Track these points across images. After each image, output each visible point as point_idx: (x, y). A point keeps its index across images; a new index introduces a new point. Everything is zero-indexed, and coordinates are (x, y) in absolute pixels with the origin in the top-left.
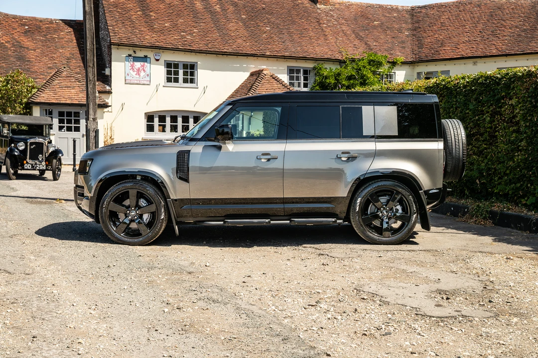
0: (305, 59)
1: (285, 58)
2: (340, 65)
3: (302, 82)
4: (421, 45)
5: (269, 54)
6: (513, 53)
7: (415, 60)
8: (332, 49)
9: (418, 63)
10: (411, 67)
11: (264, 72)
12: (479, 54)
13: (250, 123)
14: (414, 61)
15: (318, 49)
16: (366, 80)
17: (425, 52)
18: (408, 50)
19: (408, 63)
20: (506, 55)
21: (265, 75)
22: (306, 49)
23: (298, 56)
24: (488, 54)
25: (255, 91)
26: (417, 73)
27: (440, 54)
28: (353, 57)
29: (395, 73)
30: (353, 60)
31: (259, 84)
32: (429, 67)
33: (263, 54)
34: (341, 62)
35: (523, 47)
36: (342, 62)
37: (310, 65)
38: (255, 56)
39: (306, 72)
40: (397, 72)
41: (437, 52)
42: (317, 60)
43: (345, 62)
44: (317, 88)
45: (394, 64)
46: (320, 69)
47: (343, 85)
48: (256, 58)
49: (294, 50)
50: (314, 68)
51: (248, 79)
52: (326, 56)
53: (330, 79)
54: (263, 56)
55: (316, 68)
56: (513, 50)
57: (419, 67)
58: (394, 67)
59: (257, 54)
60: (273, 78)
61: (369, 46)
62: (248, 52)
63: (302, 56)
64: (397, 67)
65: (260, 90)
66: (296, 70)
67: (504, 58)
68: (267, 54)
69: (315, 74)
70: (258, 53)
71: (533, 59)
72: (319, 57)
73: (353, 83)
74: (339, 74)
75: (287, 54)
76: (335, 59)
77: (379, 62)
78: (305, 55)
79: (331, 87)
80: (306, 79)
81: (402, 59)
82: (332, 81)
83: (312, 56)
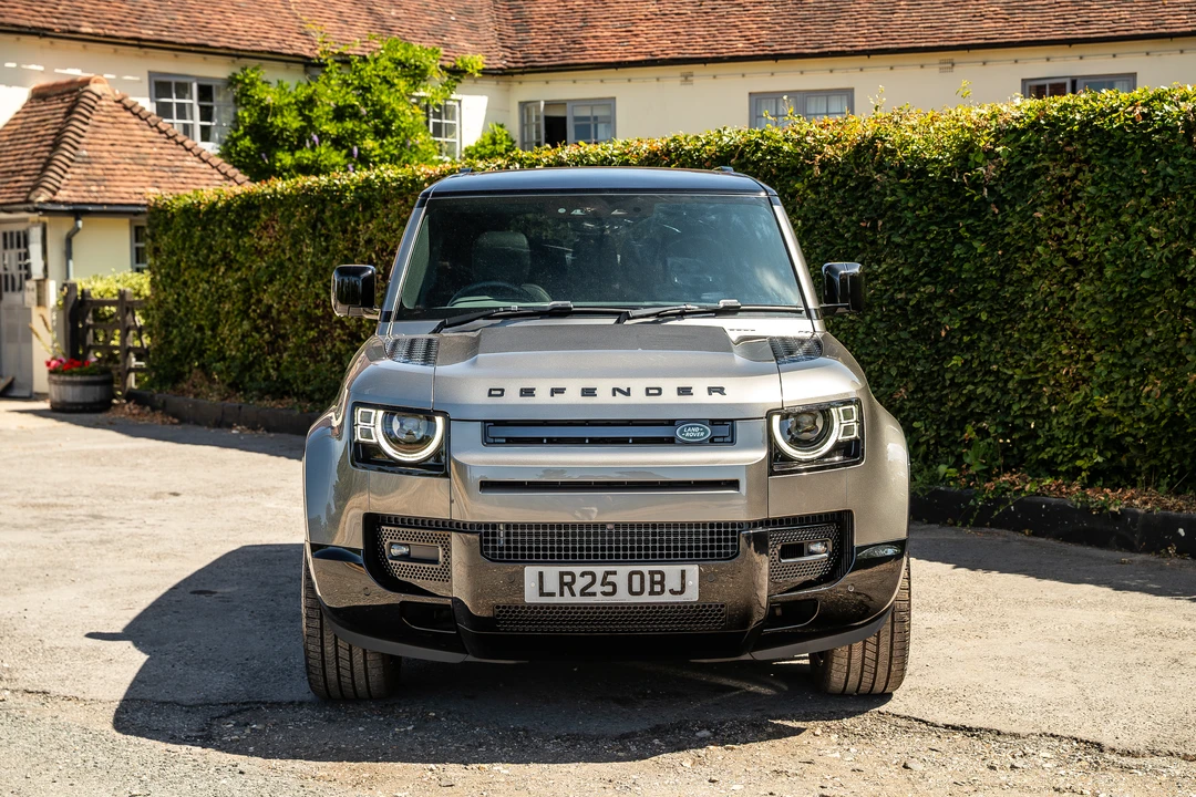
0: (203, 50)
1: (139, 43)
2: (306, 72)
3: (197, 123)
4: (523, 24)
5: (90, 30)
6: (794, 51)
7: (513, 65)
8: (279, 22)
9: (522, 73)
10: (503, 86)
11: (92, 87)
12: (700, 52)
13: (68, 254)
14: (510, 68)
15: (238, 23)
16: (389, 123)
17: (538, 44)
18: (488, 34)
19: (494, 75)
20: (776, 57)
21: (99, 97)
22: (202, 19)
23: (183, 41)
24: (726, 53)
25: (76, 149)
26: (520, 103)
27: (584, 49)
28: (344, 49)
29: (460, 101)
30: (345, 60)
31: (84, 127)
32: (552, 86)
33: (72, 28)
34: (310, 65)
35: (815, 36)
36: (315, 65)
37: (217, 71)
38: (45, 36)
39: (206, 92)
40: (466, 99)
41: (574, 42)
42: (239, 57)
43: (322, 66)
44: (247, 142)
45: (456, 73)
46: (252, 84)
47: (323, 136)
48: (46, 41)
49: (165, 21)
50: (232, 81)
51: (27, 110)
52: (265, 45)
53: (283, 116)
54: (72, 35)
55: (238, 81)
56: (791, 43)
57: (524, 85)
58: (458, 85)
59: (52, 30)
60: (126, 108)
61: (380, 18)
62: (21, 22)
63: (194, 41)
64: (466, 82)
65: (90, 147)
66: (177, 84)
67: (769, 65)
68: (83, 30)
69: (236, 100)
70: (56, 25)
71: (846, 70)
72: (243, 45)
73: (353, 131)
74: (310, 102)
75: (147, 33)
76: (295, 55)
77: (417, 67)
78: (201, 38)
79: (286, 140)
80: (206, 114)
81: (477, 61)
82: (293, 122)
83: (223, 42)
